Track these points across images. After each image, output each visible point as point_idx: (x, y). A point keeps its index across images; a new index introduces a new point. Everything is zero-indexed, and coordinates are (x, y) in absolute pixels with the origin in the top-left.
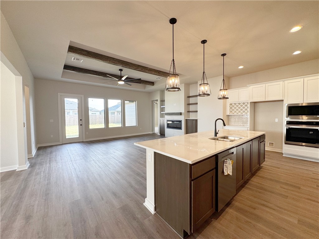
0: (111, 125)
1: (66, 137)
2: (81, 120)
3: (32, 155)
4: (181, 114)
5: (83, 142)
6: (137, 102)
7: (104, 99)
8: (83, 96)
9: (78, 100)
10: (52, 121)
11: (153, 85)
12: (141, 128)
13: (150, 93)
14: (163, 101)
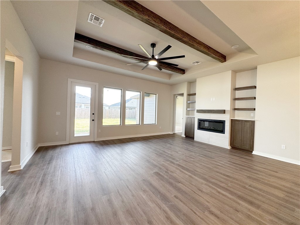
0: (128, 122)
1: (74, 135)
2: (93, 114)
3: (20, 167)
4: (224, 112)
5: (94, 142)
6: (157, 95)
7: (121, 90)
8: (97, 84)
9: (92, 89)
10: (58, 113)
11: (184, 73)
12: (160, 127)
13: (172, 86)
14: (191, 95)
